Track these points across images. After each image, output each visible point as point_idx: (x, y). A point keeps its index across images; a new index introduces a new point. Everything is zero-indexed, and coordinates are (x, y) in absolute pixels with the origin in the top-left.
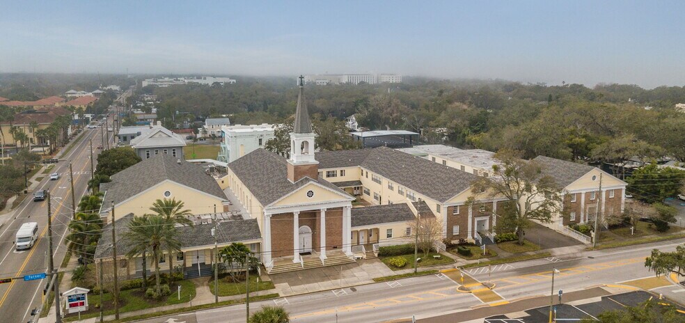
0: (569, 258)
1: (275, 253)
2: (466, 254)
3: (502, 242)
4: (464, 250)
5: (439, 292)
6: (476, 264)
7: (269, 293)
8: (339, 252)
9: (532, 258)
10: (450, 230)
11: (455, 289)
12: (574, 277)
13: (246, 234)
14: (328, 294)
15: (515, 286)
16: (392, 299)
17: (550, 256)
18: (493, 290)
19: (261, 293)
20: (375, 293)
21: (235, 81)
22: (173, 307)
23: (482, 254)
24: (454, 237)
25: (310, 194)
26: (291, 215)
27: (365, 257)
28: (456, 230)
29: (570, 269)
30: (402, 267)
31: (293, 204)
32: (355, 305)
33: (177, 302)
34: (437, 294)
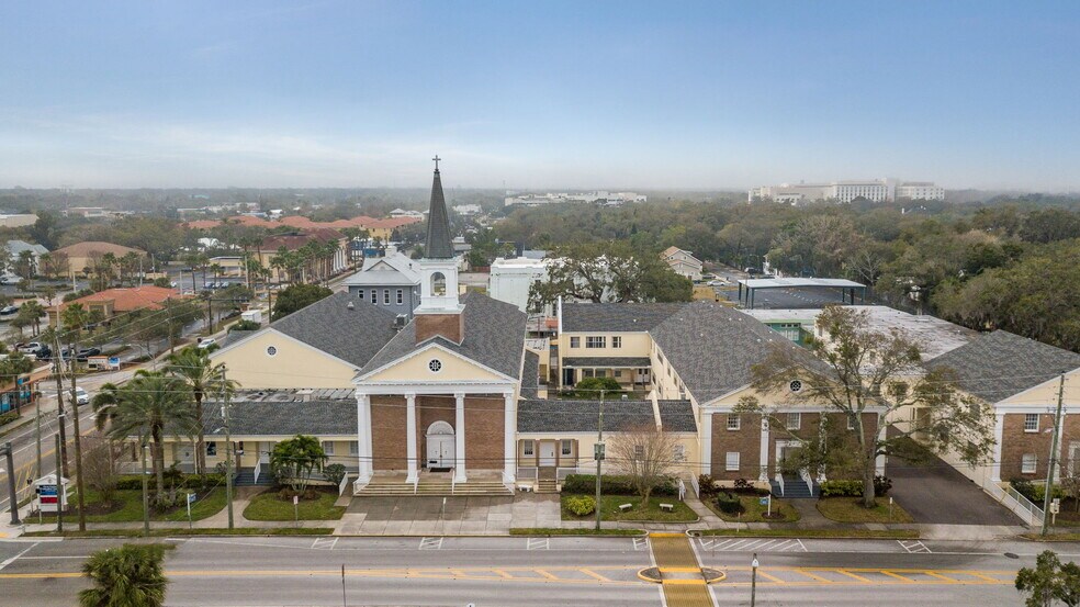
0: (960, 549)
1: (379, 461)
2: (729, 509)
3: (831, 495)
4: (729, 499)
5: (599, 572)
6: (734, 530)
7: (322, 526)
8: (496, 474)
9: (869, 537)
10: (718, 460)
11: (635, 572)
12: (925, 589)
13: (340, 425)
14: (410, 544)
15: (770, 585)
16: (499, 570)
17: (915, 537)
18: (709, 586)
19: (309, 524)
20: (485, 553)
21: (645, 198)
22: (174, 525)
23: (764, 514)
24: (726, 475)
25: (435, 365)
26: (401, 399)
27: (536, 488)
28: (733, 461)
29: (930, 572)
30: (582, 516)
31: (402, 380)
32: (429, 570)
33: (185, 519)
34: (594, 575)
